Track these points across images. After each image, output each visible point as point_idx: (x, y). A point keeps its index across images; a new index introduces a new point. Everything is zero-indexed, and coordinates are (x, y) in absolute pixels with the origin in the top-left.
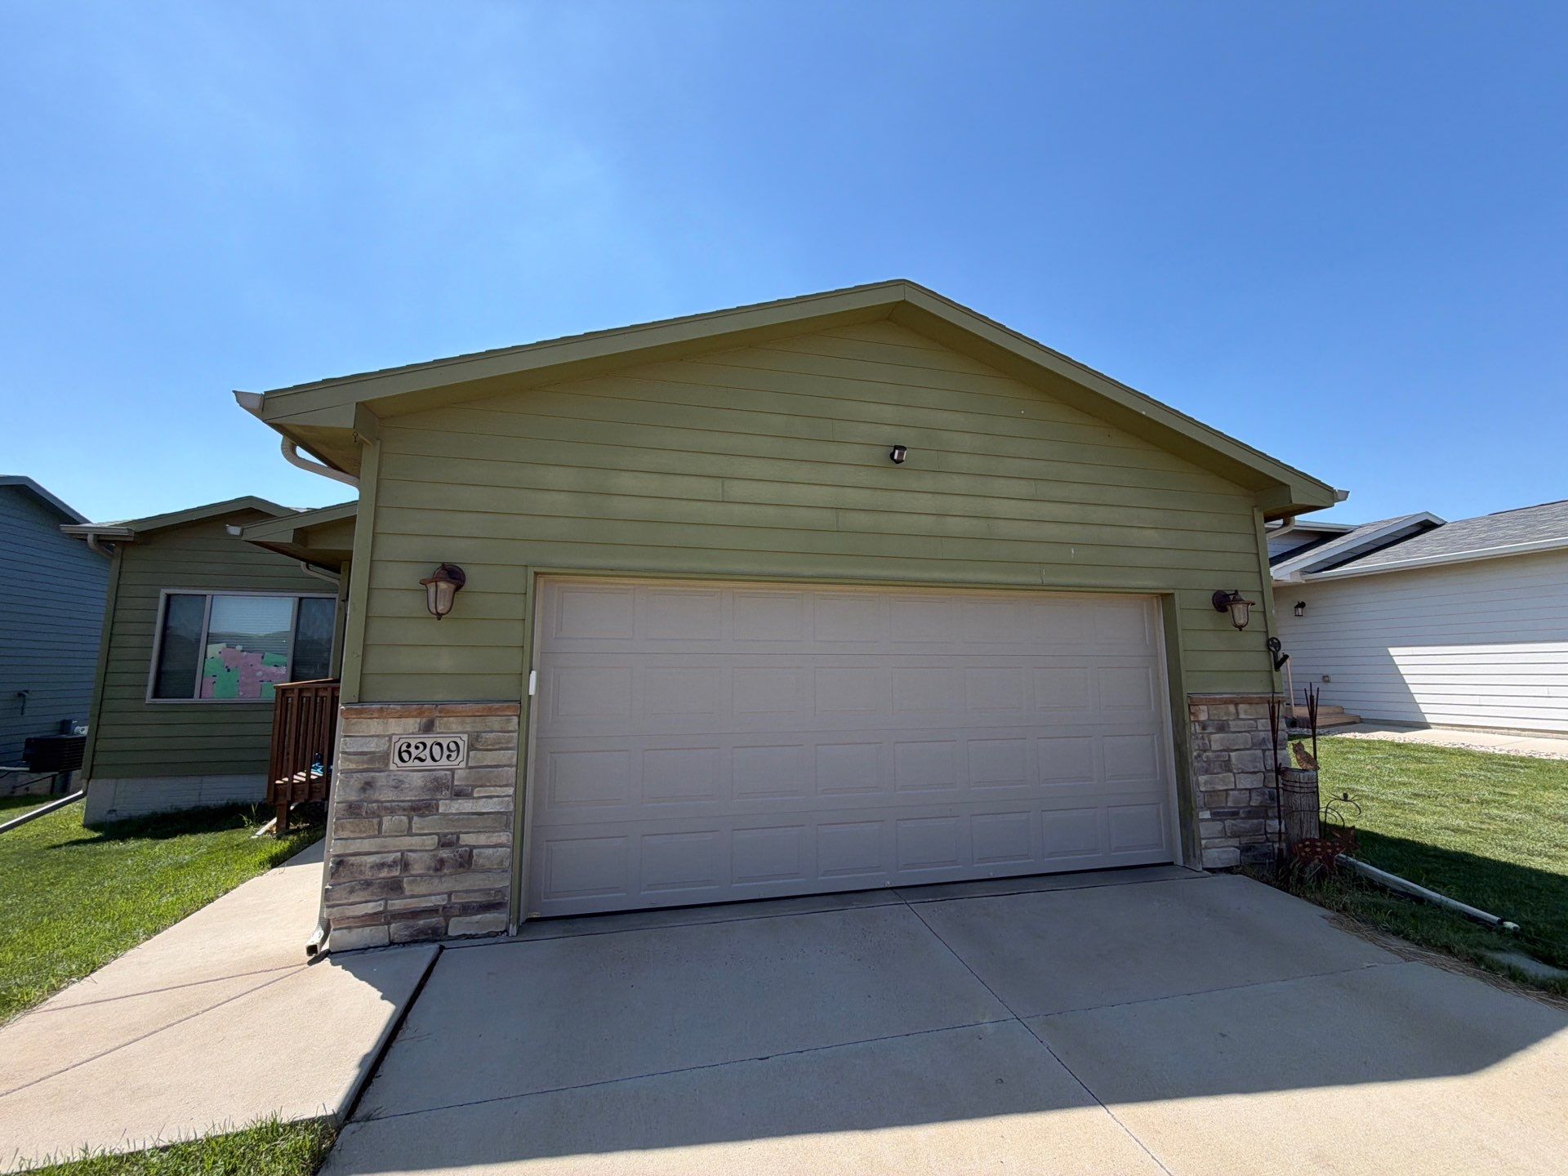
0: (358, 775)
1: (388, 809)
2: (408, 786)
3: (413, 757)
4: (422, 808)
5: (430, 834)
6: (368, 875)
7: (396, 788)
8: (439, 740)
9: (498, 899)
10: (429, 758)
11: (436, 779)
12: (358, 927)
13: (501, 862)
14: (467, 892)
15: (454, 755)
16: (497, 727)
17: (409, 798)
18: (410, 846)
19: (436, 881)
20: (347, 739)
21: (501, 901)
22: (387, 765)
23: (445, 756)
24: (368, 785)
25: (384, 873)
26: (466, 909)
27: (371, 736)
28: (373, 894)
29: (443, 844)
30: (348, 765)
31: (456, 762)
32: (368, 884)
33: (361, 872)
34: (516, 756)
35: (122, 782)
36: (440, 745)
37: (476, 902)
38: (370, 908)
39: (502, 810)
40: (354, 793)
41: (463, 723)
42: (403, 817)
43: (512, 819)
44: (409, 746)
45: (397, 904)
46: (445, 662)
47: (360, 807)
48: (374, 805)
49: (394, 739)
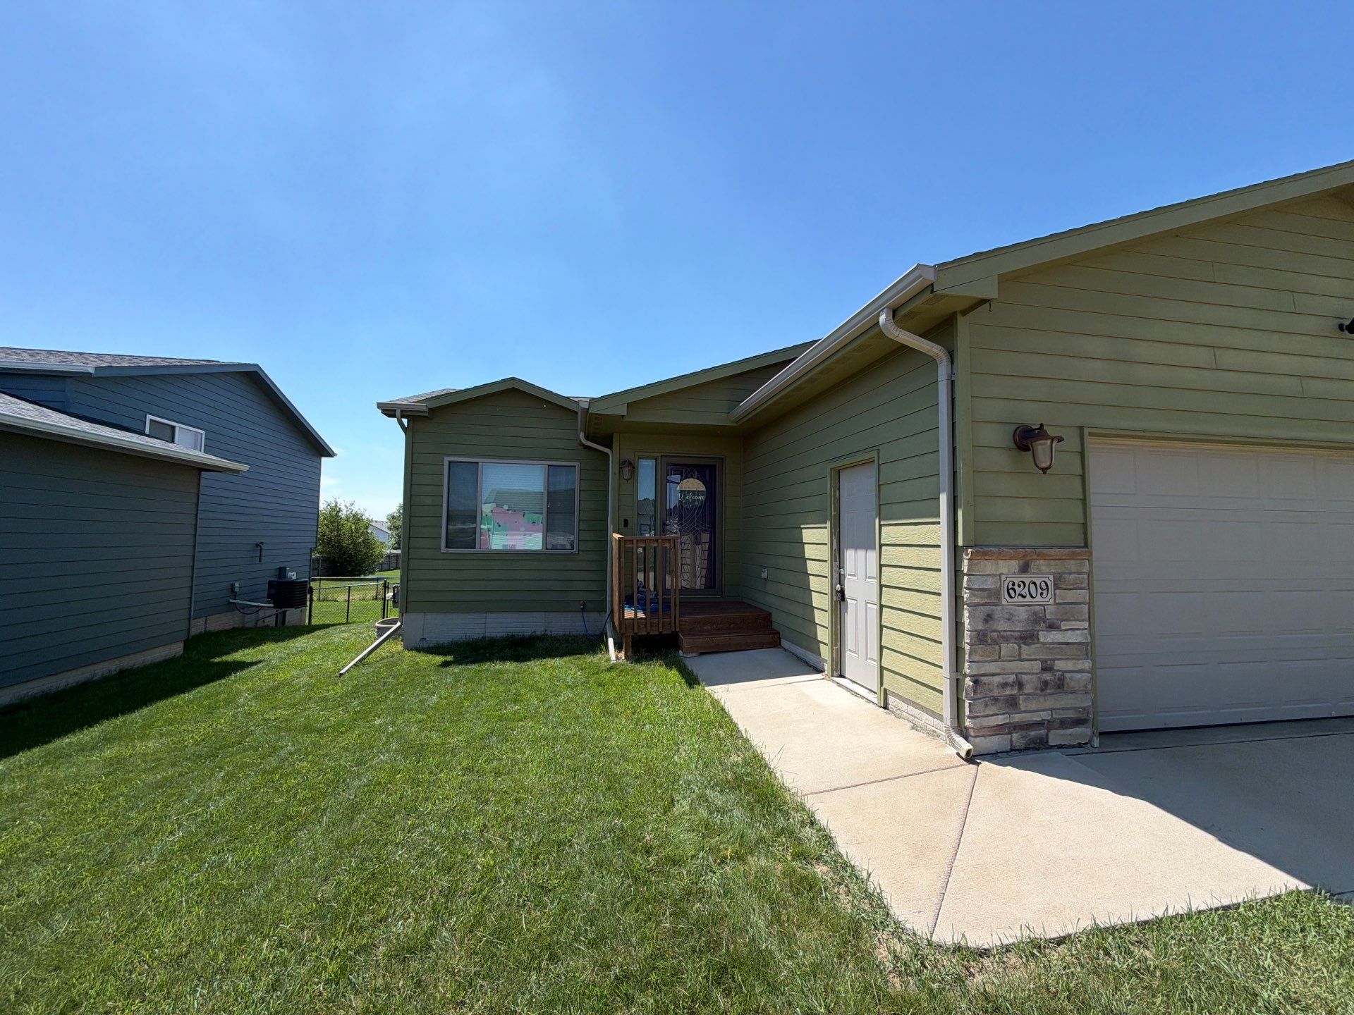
0: (982, 608)
1: (1005, 638)
2: (1017, 618)
3: (1017, 594)
4: (1027, 638)
5: (1036, 660)
6: (996, 693)
7: (1009, 620)
8: (1034, 580)
9: (1083, 716)
10: (1028, 596)
11: (1035, 613)
12: (991, 736)
13: (1085, 686)
14: (1063, 709)
15: (1045, 592)
16: (1073, 569)
17: (1018, 629)
18: (1021, 669)
19: (1042, 699)
20: (972, 577)
21: (1086, 718)
22: (999, 599)
23: (1039, 593)
24: (989, 618)
25: (1008, 691)
26: (1064, 724)
27: (987, 575)
28: (1000, 709)
29: (1044, 669)
30: (975, 600)
31: (1047, 599)
32: (996, 700)
33: (990, 690)
34: (1088, 595)
35: (429, 616)
36: (1034, 583)
37: (1069, 718)
38: (1000, 720)
39: (1084, 641)
40: (981, 623)
41: (1048, 565)
42: (1015, 645)
43: (1089, 648)
44: (1014, 584)
45: (1017, 718)
46: (1028, 511)
47: (985, 635)
48: (995, 634)
49: (1003, 578)
